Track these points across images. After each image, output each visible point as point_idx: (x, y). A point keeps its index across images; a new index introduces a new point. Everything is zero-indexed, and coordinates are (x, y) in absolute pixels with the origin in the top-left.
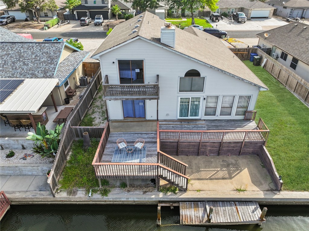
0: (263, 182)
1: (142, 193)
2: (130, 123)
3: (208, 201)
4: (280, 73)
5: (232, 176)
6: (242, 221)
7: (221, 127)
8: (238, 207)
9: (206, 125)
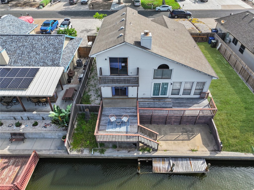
0: (210, 145)
1: (127, 152)
2: (117, 100)
3: (172, 158)
4: (231, 57)
7: (183, 104)
9: (172, 102)
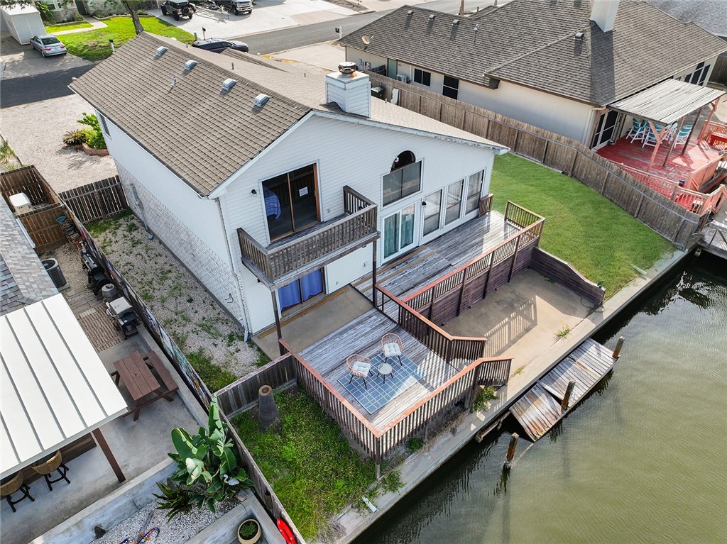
0: (574, 305)
1: (450, 435)
3: (540, 379)
4: (443, 113)
5: (533, 318)
6: (600, 376)
7: (461, 245)
8: (578, 360)
9: (438, 252)
